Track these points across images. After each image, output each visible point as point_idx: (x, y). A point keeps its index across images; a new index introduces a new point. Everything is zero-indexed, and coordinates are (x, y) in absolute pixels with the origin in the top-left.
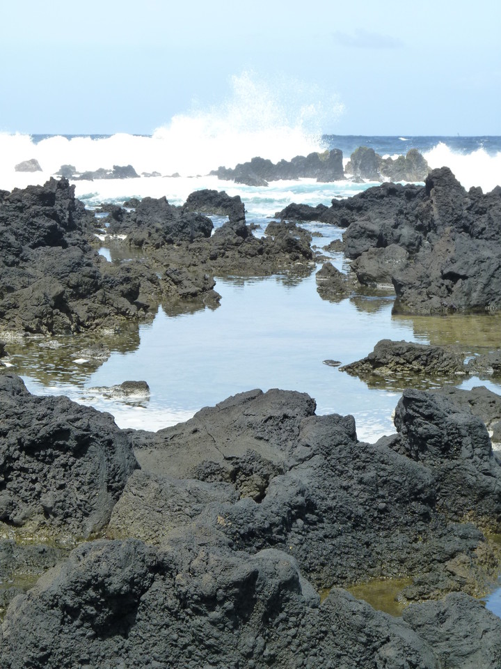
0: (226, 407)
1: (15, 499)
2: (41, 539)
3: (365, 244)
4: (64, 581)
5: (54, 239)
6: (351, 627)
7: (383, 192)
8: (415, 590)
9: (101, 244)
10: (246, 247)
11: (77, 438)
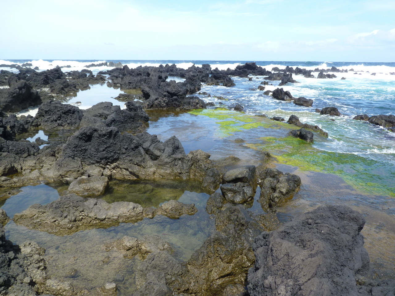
0: (98, 105)
1: (62, 122)
2: (68, 128)
3: (114, 78)
4: (79, 134)
5: (59, 78)
6: (128, 138)
7: (116, 69)
8: (133, 132)
9: (67, 79)
10: (94, 79)
11: (73, 111)
